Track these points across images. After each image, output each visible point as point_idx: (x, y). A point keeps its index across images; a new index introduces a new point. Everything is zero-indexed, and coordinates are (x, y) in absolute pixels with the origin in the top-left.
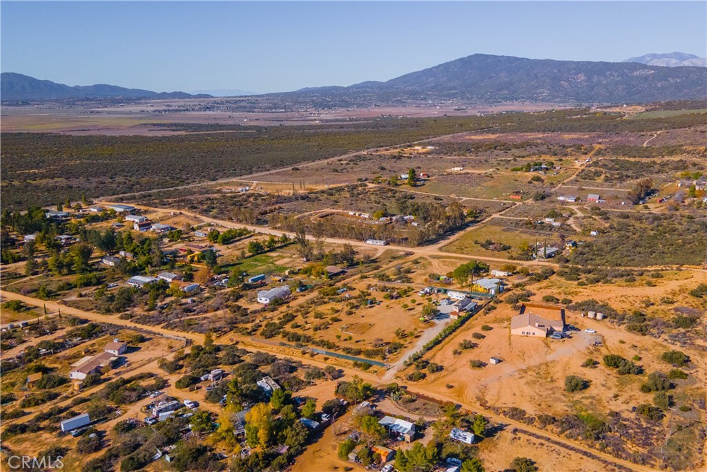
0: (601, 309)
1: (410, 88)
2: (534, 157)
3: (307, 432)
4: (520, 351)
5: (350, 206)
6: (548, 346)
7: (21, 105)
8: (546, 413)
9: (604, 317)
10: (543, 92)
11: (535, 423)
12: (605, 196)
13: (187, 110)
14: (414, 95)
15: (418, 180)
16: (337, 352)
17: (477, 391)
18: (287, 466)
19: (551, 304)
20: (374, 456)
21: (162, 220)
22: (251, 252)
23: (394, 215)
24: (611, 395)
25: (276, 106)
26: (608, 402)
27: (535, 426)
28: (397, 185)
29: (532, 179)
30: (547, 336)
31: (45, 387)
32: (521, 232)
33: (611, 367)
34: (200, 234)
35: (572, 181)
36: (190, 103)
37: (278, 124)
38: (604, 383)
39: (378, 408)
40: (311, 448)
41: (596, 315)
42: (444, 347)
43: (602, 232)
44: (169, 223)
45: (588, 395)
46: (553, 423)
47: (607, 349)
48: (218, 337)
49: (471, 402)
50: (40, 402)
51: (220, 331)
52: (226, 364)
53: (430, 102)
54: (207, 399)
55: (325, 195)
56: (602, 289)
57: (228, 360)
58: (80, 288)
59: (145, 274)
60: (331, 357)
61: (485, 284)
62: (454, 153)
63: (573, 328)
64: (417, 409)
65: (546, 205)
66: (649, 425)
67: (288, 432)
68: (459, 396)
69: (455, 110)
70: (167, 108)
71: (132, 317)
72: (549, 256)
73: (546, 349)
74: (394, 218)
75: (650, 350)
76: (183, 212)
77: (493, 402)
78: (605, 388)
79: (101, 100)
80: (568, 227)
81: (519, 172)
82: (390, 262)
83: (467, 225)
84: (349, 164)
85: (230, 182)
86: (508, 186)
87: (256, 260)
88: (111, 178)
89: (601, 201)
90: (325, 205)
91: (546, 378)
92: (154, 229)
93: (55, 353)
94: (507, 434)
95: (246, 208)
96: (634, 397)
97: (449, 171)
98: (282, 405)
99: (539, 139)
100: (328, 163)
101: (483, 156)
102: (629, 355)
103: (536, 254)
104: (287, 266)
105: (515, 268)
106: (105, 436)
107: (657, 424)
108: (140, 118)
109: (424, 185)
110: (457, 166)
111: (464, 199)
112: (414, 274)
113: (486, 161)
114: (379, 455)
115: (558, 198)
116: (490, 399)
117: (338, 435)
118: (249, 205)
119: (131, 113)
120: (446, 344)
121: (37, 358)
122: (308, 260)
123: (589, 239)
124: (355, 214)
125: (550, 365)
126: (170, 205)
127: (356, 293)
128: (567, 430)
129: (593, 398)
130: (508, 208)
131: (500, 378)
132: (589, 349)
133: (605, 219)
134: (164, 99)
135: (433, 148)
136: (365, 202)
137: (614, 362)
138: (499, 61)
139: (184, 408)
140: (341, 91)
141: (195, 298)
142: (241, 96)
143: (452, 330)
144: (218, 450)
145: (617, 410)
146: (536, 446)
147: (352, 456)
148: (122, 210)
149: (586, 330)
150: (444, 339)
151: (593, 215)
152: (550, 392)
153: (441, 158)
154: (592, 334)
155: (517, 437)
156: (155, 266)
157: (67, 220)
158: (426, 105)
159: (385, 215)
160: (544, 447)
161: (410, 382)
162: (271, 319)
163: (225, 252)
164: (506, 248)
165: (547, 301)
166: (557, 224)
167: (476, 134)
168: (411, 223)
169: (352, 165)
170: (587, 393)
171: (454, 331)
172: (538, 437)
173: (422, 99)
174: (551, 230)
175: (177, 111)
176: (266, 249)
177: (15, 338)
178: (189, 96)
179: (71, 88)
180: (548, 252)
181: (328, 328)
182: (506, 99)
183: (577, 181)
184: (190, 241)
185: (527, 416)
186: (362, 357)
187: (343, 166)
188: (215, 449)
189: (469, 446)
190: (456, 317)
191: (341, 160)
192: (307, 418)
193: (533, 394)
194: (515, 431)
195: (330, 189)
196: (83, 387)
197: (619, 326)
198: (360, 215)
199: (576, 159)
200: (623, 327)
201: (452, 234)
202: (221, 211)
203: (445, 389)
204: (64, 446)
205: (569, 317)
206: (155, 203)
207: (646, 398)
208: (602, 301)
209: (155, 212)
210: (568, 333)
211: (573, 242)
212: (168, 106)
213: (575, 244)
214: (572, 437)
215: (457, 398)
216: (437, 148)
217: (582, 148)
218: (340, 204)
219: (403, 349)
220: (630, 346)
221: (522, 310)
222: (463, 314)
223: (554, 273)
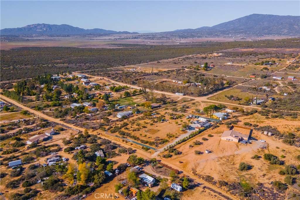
0: (272, 131)
1: (222, 29)
2: (268, 59)
3: (104, 178)
4: (222, 148)
5: (175, 78)
6: (238, 146)
7: (66, 37)
8: (224, 180)
9: (272, 135)
10: (285, 31)
11: (217, 185)
12: (297, 77)
13: (127, 38)
14: (224, 33)
15: (209, 68)
16: (137, 142)
17: (194, 166)
18: (90, 192)
19: (247, 126)
20: (130, 192)
21: (95, 81)
22: (125, 96)
23: (192, 83)
24: (262, 174)
25: (163, 37)
26: (259, 178)
27: (216, 186)
28: (199, 70)
29: (263, 69)
30: (239, 141)
31: (15, 147)
32: (250, 92)
33: (267, 160)
34: (108, 88)
35: (283, 70)
36: (129, 35)
37: (161, 44)
38: (260, 167)
39: (143, 170)
40: (105, 185)
41: (268, 133)
42: (186, 144)
43: (289, 94)
44: (97, 83)
45: (249, 173)
46: (225, 186)
47: (268, 150)
48: (93, 131)
49: (189, 171)
50: (9, 153)
51: (94, 129)
52: (89, 143)
53: (230, 35)
54: (73, 158)
55: (166, 73)
56: (277, 120)
57: (90, 141)
58: (52, 107)
59: (78, 103)
60: (134, 144)
61: (218, 115)
62: (231, 56)
63: (254, 139)
64: (161, 172)
65: (266, 81)
66: (277, 192)
67: (96, 177)
68: (184, 167)
69: (241, 39)
70: (119, 38)
71: (64, 120)
72: (259, 104)
73: (236, 148)
74: (192, 84)
75: (292, 153)
76: (104, 78)
77: (199, 172)
78: (260, 170)
79: (95, 35)
80: (273, 91)
81: (258, 65)
82: (182, 103)
83: (225, 88)
84: (182, 60)
85: (130, 67)
86: (250, 71)
87: (126, 99)
88: (85, 64)
89: (294, 79)
90: (164, 77)
91: (231, 162)
92: (90, 85)
93: (28, 133)
94: (200, 189)
95: (131, 77)
96: (274, 177)
97: (226, 64)
98: (100, 164)
99: (274, 51)
100: (173, 60)
101: (244, 58)
102: (279, 155)
103: (253, 103)
104: (138, 102)
105: (237, 109)
106: (25, 170)
107: (282, 192)
108: (108, 42)
109: (211, 70)
110: (230, 62)
111: (228, 76)
112: (190, 109)
113: (244, 60)
114: (132, 192)
115: (273, 78)
116: (198, 171)
117: (120, 180)
118: (132, 76)
119: (105, 39)
120: (188, 142)
121: (20, 134)
122: (147, 100)
123: (282, 97)
124: (175, 82)
125: (235, 156)
126: (101, 75)
127: (158, 116)
128: (231, 190)
129: (252, 175)
130: (247, 81)
131: (207, 161)
132: (259, 150)
133: (294, 88)
134: (119, 34)
135: (222, 54)
136: (182, 77)
137: (268, 157)
138: (264, 17)
139: (62, 161)
140: (192, 31)
141: (92, 114)
142: (150, 33)
143: (193, 136)
144: (65, 181)
145: (262, 182)
146: (212, 196)
147: (120, 191)
148: (81, 76)
149: (260, 141)
150: (188, 139)
151: (288, 86)
152: (230, 170)
153: (224, 58)
154: (263, 143)
155: (205, 191)
156: (84, 100)
157: (60, 80)
158: (228, 36)
159: (188, 82)
160: (216, 197)
161: (164, 159)
162: (118, 125)
163: (115, 95)
164: (239, 100)
165: (246, 125)
166: (268, 89)
167: (244, 49)
168: (199, 86)
169: (183, 61)
170: (250, 172)
171: (195, 136)
172: (215, 192)
173: (227, 34)
174: (264, 92)
175: (123, 39)
176: (132, 95)
177: (18, 125)
178: (129, 33)
179: (85, 30)
180: (258, 102)
181: (139, 130)
182: (266, 34)
183: (285, 70)
184: (103, 90)
185: (214, 180)
186: (147, 145)
187: (179, 61)
188: (64, 181)
189: (178, 193)
190: (198, 130)
191: (179, 59)
192: (108, 171)
193: (221, 170)
194: (205, 187)
195: (168, 71)
196: (29, 148)
197: (279, 139)
198: (177, 82)
199: (288, 60)
200: (281, 140)
201: (216, 92)
202: (120, 78)
203: (178, 163)
204: (7, 173)
205: (254, 133)
206: (95, 74)
207: (281, 178)
208: (274, 127)
209: (93, 78)
210: (251, 141)
211: (272, 98)
212: (120, 37)
213: (274, 99)
214: (233, 194)
215: (183, 168)
216: (224, 54)
217: (292, 55)
218: (171, 77)
219: (167, 143)
220: (281, 150)
221: (231, 128)
222: (202, 128)
223: (257, 112)
